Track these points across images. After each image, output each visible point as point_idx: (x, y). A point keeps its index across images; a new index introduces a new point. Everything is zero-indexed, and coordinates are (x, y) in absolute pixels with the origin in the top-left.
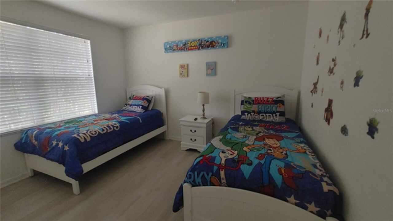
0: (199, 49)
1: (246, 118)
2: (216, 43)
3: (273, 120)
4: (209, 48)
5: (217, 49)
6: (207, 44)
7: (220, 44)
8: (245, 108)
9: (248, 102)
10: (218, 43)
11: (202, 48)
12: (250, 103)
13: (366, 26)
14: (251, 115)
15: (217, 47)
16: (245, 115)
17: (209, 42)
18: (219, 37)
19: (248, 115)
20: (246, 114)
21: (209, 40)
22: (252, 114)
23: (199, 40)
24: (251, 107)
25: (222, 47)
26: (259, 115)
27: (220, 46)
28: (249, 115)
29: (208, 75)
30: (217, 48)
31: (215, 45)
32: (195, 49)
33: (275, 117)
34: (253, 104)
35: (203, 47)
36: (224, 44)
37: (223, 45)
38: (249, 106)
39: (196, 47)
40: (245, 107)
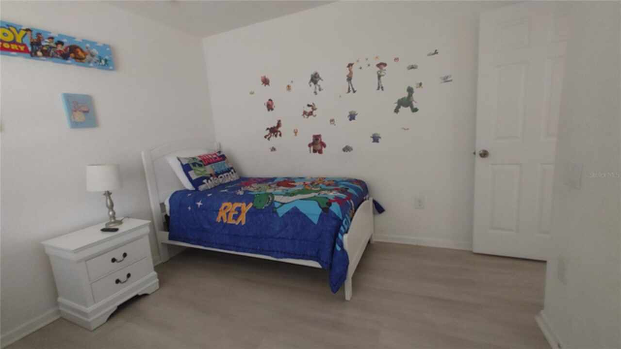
0: (33, 54)
1: (207, 187)
2: (86, 54)
3: (232, 180)
4: (69, 61)
5: (90, 67)
6: (60, 48)
7: (96, 59)
8: (198, 174)
9: (197, 165)
10: (93, 56)
11: (44, 55)
12: (200, 166)
13: (351, 88)
14: (211, 181)
15: (89, 62)
16: (204, 183)
17: (66, 45)
18: (93, 44)
19: (207, 182)
20: (205, 181)
21: (65, 40)
22: (211, 178)
23: (27, 30)
24: (205, 171)
25: (102, 65)
26: (217, 177)
27: (98, 63)
28: (209, 181)
29: (75, 125)
30: (91, 65)
31: (85, 58)
32: (19, 51)
33: (232, 175)
34: (205, 165)
35: (46, 51)
36: (106, 61)
37: (103, 62)
38: (202, 169)
39: (22, 48)
40: (197, 172)
